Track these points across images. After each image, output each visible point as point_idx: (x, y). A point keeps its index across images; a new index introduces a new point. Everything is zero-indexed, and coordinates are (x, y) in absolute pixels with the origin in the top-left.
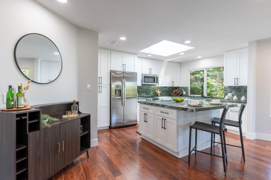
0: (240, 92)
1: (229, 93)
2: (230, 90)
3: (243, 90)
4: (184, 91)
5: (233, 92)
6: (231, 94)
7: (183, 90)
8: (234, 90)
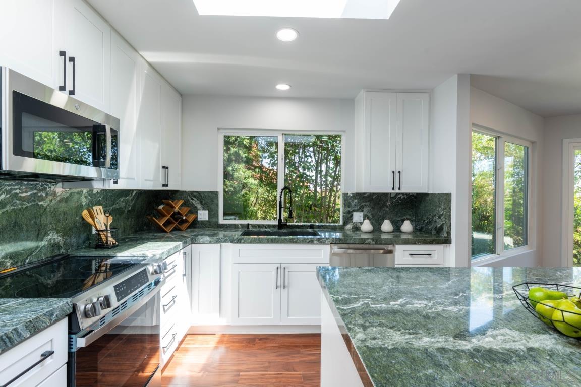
0: (381, 208)
1: (357, 211)
2: (358, 202)
3: (388, 203)
4: (199, 206)
5: (366, 209)
6: (362, 213)
7: (196, 202)
8: (368, 203)
